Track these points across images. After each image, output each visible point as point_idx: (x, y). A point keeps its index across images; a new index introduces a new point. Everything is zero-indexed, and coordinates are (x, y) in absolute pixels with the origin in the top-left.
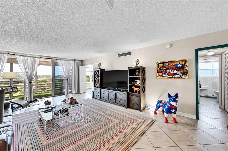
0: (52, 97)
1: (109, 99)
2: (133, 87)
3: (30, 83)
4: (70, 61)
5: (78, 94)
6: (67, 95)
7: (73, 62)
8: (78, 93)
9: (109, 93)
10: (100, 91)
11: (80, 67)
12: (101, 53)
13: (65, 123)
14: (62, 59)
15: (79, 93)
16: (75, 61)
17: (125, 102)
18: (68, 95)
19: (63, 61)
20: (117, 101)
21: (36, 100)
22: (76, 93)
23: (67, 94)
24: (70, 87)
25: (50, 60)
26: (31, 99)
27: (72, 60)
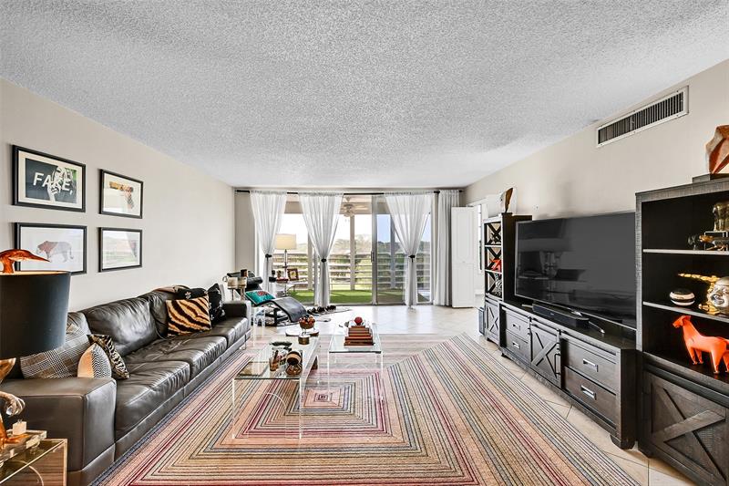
0: (371, 305)
1: (536, 360)
2: (680, 320)
3: (324, 260)
4: (421, 194)
5: (448, 310)
6: (410, 308)
7: (430, 198)
8: (445, 306)
9: (533, 328)
10: (503, 314)
11: (455, 210)
12: (505, 145)
13: (322, 398)
14: (396, 192)
15: (450, 306)
16: (438, 192)
17: (614, 402)
18: (413, 307)
19: (400, 198)
20: (568, 383)
21: (333, 308)
22: (440, 305)
23: (411, 304)
24: (419, 279)
25: (368, 199)
26: (324, 301)
27: (427, 191)
